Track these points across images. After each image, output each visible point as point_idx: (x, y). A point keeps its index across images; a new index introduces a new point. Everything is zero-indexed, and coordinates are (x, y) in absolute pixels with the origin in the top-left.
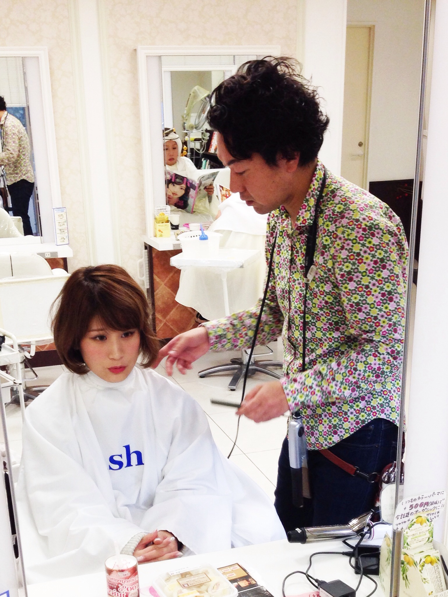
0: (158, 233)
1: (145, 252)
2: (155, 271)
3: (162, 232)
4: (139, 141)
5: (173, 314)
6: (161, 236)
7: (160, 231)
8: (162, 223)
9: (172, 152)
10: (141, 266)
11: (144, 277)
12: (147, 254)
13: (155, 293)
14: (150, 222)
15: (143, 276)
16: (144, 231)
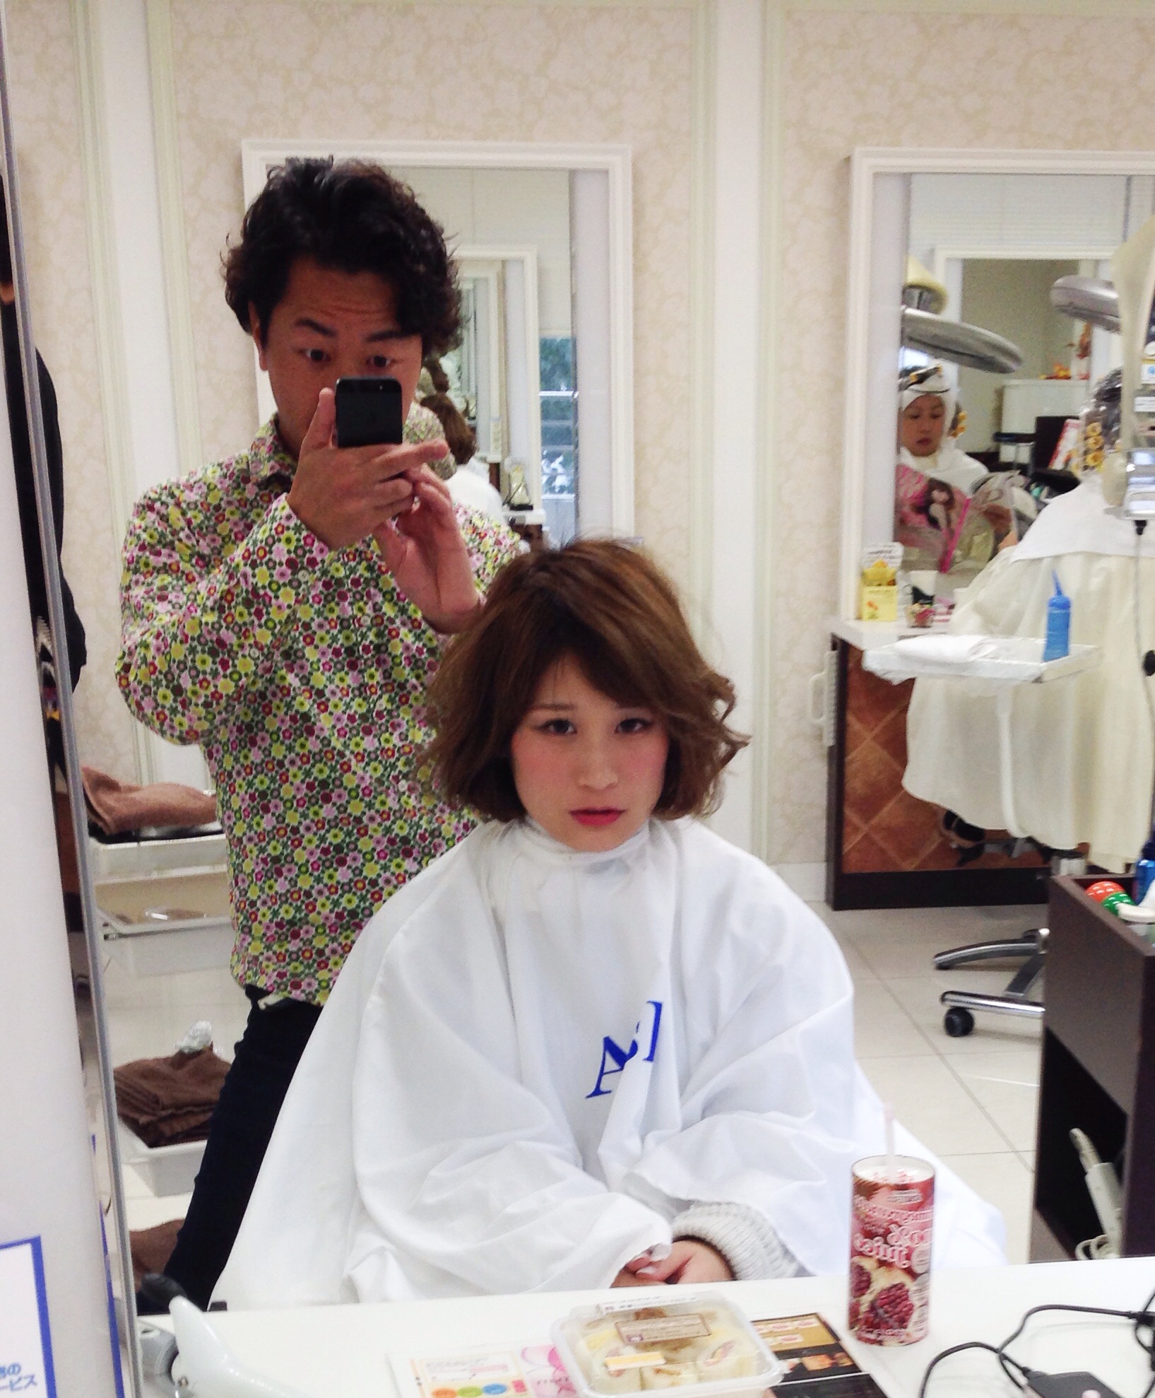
0: (867, 611)
1: (830, 657)
2: (853, 702)
3: (876, 609)
4: (838, 385)
5: (889, 812)
6: (873, 617)
7: (870, 605)
8: (880, 585)
9: (927, 424)
10: (818, 692)
11: (824, 718)
12: (835, 660)
13: (849, 758)
14: (849, 581)
15: (821, 715)
16: (833, 607)
